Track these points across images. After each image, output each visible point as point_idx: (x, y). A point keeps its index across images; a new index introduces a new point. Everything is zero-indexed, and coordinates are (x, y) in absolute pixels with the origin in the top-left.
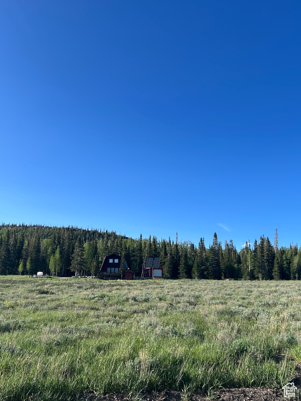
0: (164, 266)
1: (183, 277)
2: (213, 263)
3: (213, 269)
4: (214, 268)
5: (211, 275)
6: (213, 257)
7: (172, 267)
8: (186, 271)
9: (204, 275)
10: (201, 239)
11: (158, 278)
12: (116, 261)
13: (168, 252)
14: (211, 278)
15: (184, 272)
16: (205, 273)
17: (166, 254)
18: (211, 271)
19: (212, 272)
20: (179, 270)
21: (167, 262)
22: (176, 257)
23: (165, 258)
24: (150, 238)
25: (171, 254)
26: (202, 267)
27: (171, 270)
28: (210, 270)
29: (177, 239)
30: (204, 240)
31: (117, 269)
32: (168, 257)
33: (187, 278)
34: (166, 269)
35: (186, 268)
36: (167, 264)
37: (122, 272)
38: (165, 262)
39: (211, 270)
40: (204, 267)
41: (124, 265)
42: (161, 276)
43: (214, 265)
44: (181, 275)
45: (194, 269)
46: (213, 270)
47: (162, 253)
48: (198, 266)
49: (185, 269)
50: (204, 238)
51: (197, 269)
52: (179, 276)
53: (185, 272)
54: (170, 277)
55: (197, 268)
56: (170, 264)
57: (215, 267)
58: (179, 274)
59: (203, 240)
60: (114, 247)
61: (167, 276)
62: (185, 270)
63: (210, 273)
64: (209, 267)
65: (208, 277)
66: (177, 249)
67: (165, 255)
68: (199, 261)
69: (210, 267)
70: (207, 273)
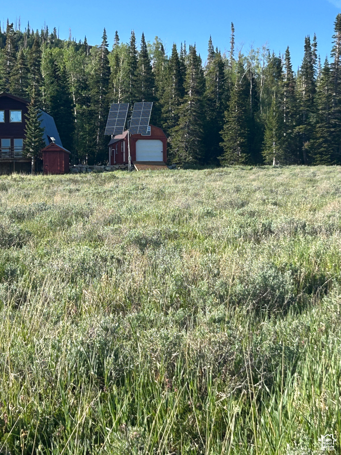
0: (176, 128)
1: (235, 160)
2: (329, 114)
3: (327, 132)
4: (333, 130)
5: (321, 153)
6: (330, 95)
7: (200, 131)
8: (243, 143)
9: (301, 151)
10: (307, 41)
11: (145, 166)
12: (16, 116)
13: (190, 82)
14: (321, 161)
15: (238, 145)
16: (306, 147)
17: (181, 92)
18: (321, 140)
19: (326, 141)
20: (223, 141)
21: (185, 116)
22: (220, 99)
23: (179, 104)
24: (132, 43)
25: (198, 92)
26: (297, 128)
27: (198, 141)
28: (318, 135)
29: (233, 43)
30: (315, 45)
31: (19, 143)
32: (186, 101)
33: (245, 163)
34: (180, 138)
35: (243, 133)
36: (182, 122)
37: (31, 150)
38: (179, 117)
39: (323, 137)
40: (301, 126)
41: (36, 128)
42: (160, 159)
43: (333, 121)
44: (228, 154)
45: (267, 133)
46: (329, 136)
47: (170, 89)
48: (282, 126)
49: (241, 135)
50: (315, 38)
51: (276, 134)
52: (223, 160)
53: (241, 145)
54: (195, 163)
55: (276, 130)
56: (195, 122)
57: (335, 126)
58: (221, 151)
59: (312, 42)
60: (14, 75)
61: (185, 159)
62: (240, 140)
63: (320, 145)
64: (318, 125)
65: (314, 159)
66: (222, 73)
67: (178, 95)
68: (288, 108)
69: (320, 127)
70: (312, 147)
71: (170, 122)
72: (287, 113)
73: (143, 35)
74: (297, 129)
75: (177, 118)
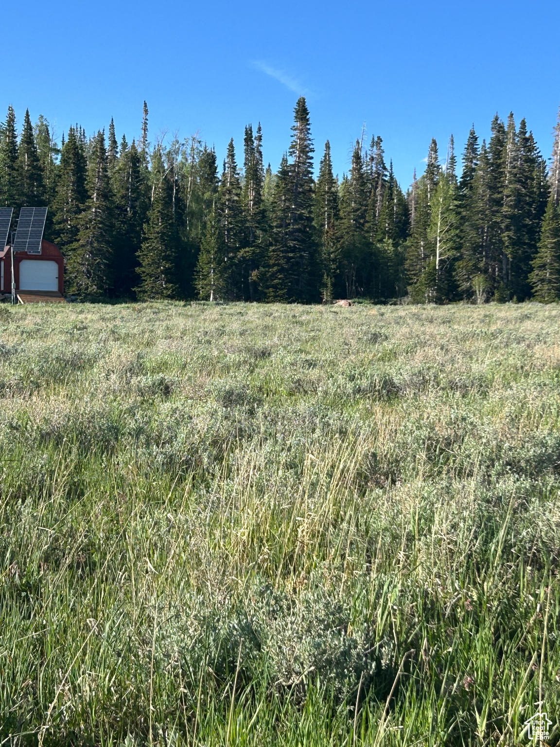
0: (75, 245)
1: (157, 293)
2: (286, 234)
3: (284, 257)
4: (291, 255)
5: (275, 287)
6: (288, 208)
7: (108, 251)
8: (169, 268)
9: (246, 282)
10: (248, 133)
11: (33, 297)
13: (93, 182)
14: (275, 297)
15: (162, 272)
16: (255, 278)
17: (82, 194)
18: (275, 268)
19: (281, 271)
20: (140, 265)
21: (87, 228)
22: (132, 207)
23: (79, 211)
24: (9, 122)
25: (106, 194)
26: (243, 251)
27: (105, 264)
28: (272, 262)
29: (145, 130)
30: (260, 138)
32: (89, 208)
33: (171, 297)
34: (79, 260)
35: (169, 256)
36: (84, 237)
38: (78, 230)
39: (278, 265)
40: (247, 249)
42: (54, 288)
43: (291, 244)
44: (148, 285)
45: (203, 258)
46: (287, 263)
47: (66, 191)
48: (223, 248)
49: (166, 258)
50: (260, 129)
51: (215, 259)
52: (140, 292)
53: (166, 272)
54: (101, 295)
55: (216, 252)
56: (100, 238)
57: (293, 250)
58: (137, 280)
59: (255, 134)
61: (87, 289)
62: (165, 265)
63: (274, 276)
64: (272, 248)
65: (266, 293)
66: (136, 171)
67: (77, 199)
68: (230, 223)
69: (274, 251)
70: (262, 277)
71: (64, 237)
72: (229, 230)
73: (27, 112)
74: (241, 253)
75: (75, 231)
